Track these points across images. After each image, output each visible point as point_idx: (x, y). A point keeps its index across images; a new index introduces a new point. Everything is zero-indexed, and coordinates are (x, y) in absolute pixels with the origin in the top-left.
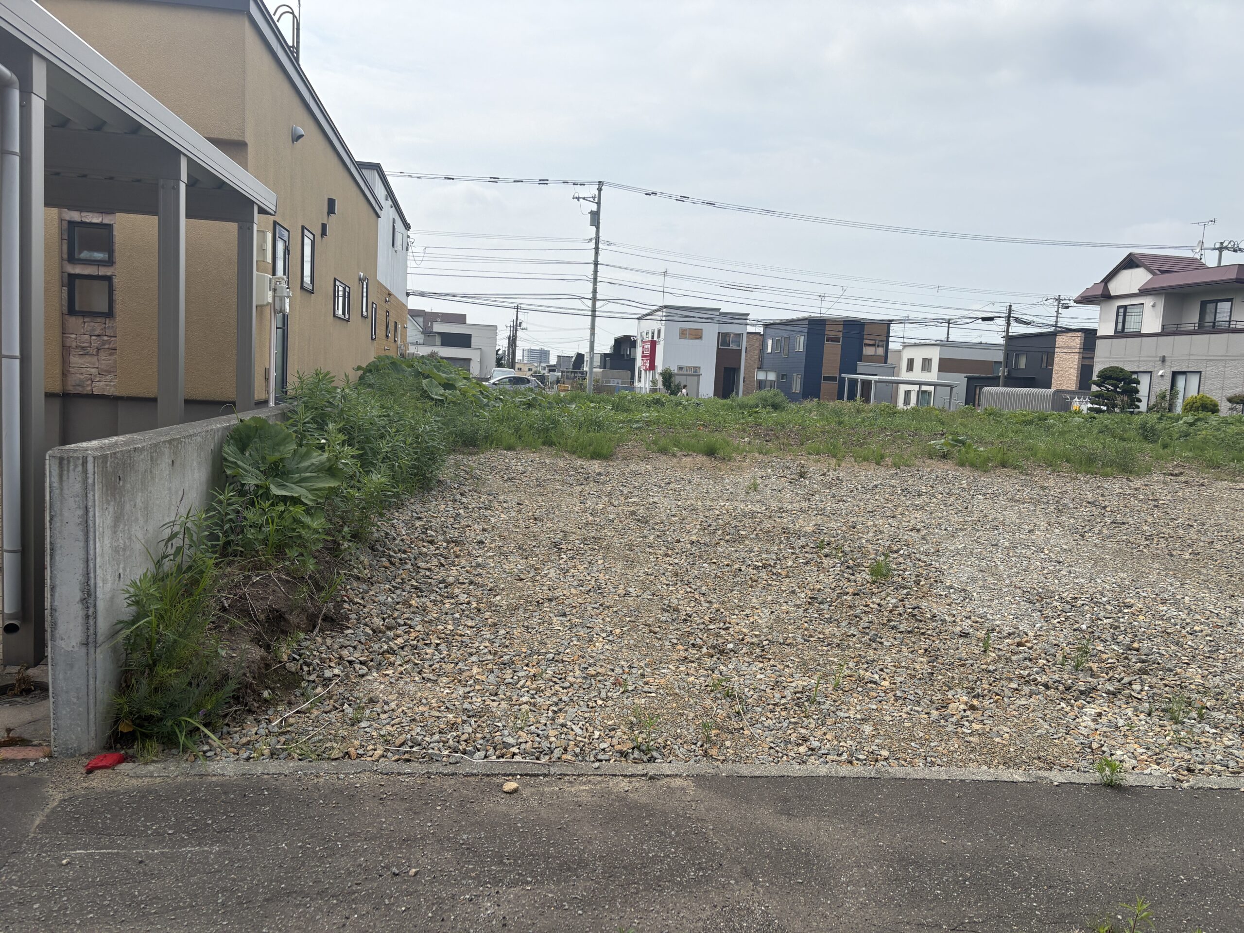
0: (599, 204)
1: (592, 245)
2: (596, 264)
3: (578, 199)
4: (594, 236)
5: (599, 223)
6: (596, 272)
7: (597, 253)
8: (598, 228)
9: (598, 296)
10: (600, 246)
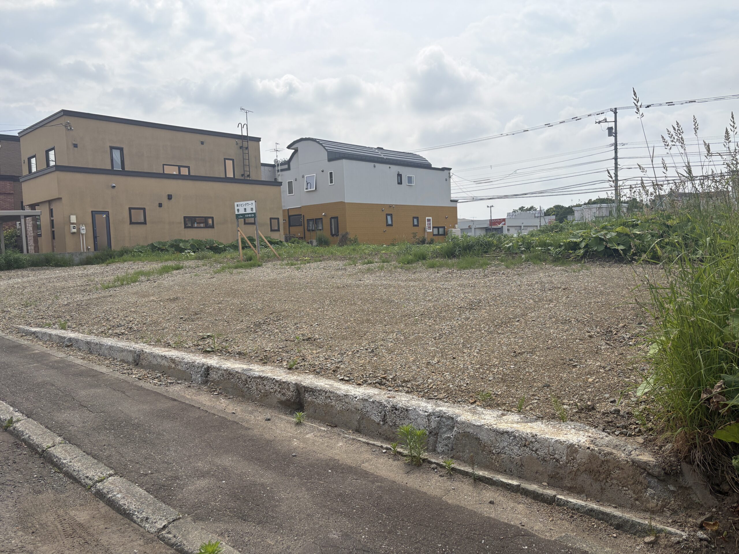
0: (615, 121)
1: (613, 148)
2: (616, 158)
3: (599, 122)
4: (613, 142)
5: (616, 133)
6: (616, 164)
7: (616, 152)
8: (616, 137)
9: (619, 178)
10: (618, 147)
